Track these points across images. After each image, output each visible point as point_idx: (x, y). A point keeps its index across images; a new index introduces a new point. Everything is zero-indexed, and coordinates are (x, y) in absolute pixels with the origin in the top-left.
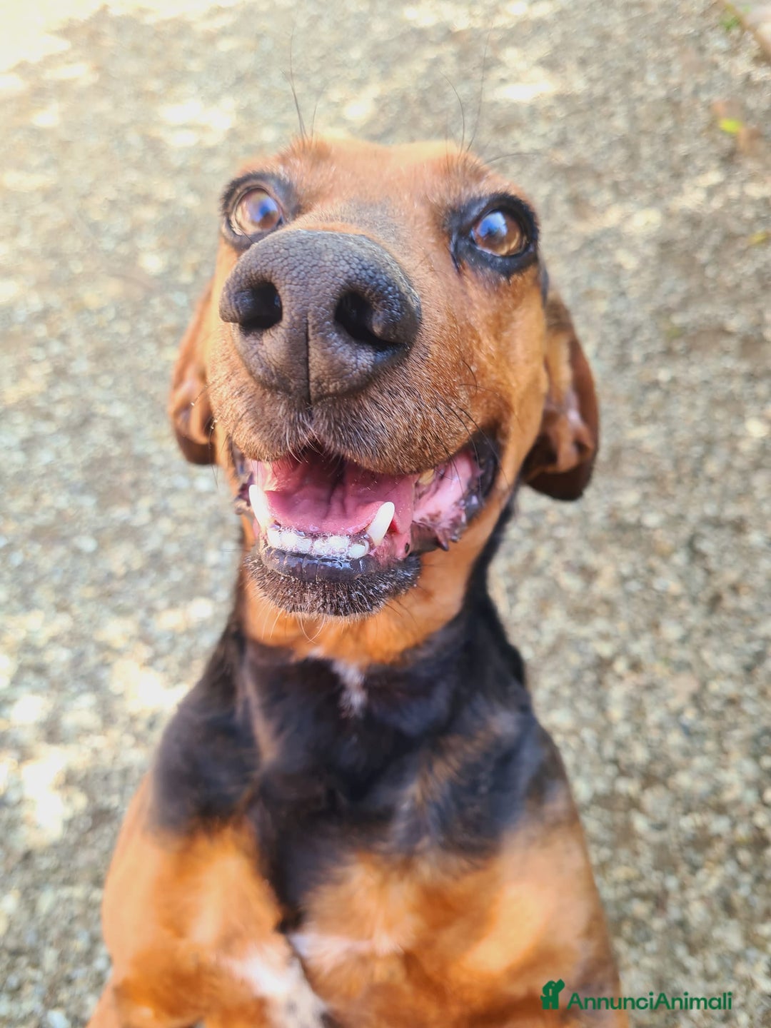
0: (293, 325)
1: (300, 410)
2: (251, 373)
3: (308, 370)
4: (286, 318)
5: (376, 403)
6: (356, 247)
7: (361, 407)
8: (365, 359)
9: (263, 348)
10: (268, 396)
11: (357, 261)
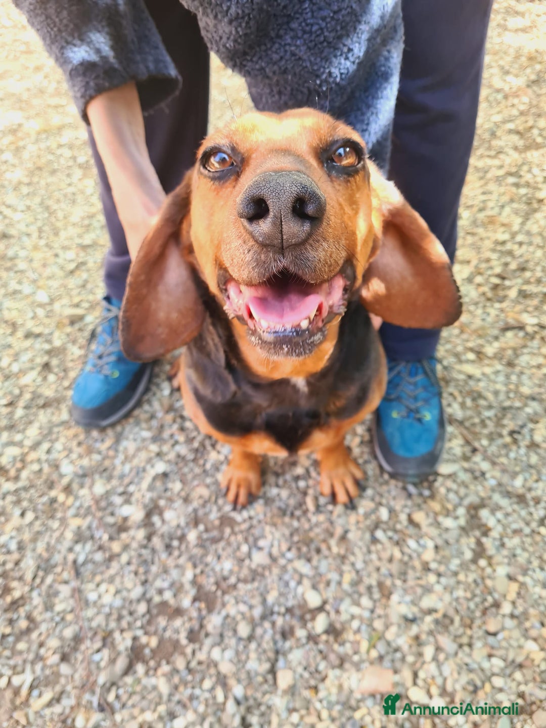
0: (275, 216)
1: (279, 253)
2: (256, 241)
3: (282, 236)
4: (271, 214)
5: (312, 246)
6: (298, 178)
7: (306, 249)
8: (307, 227)
9: (261, 228)
10: (264, 249)
11: (299, 185)
